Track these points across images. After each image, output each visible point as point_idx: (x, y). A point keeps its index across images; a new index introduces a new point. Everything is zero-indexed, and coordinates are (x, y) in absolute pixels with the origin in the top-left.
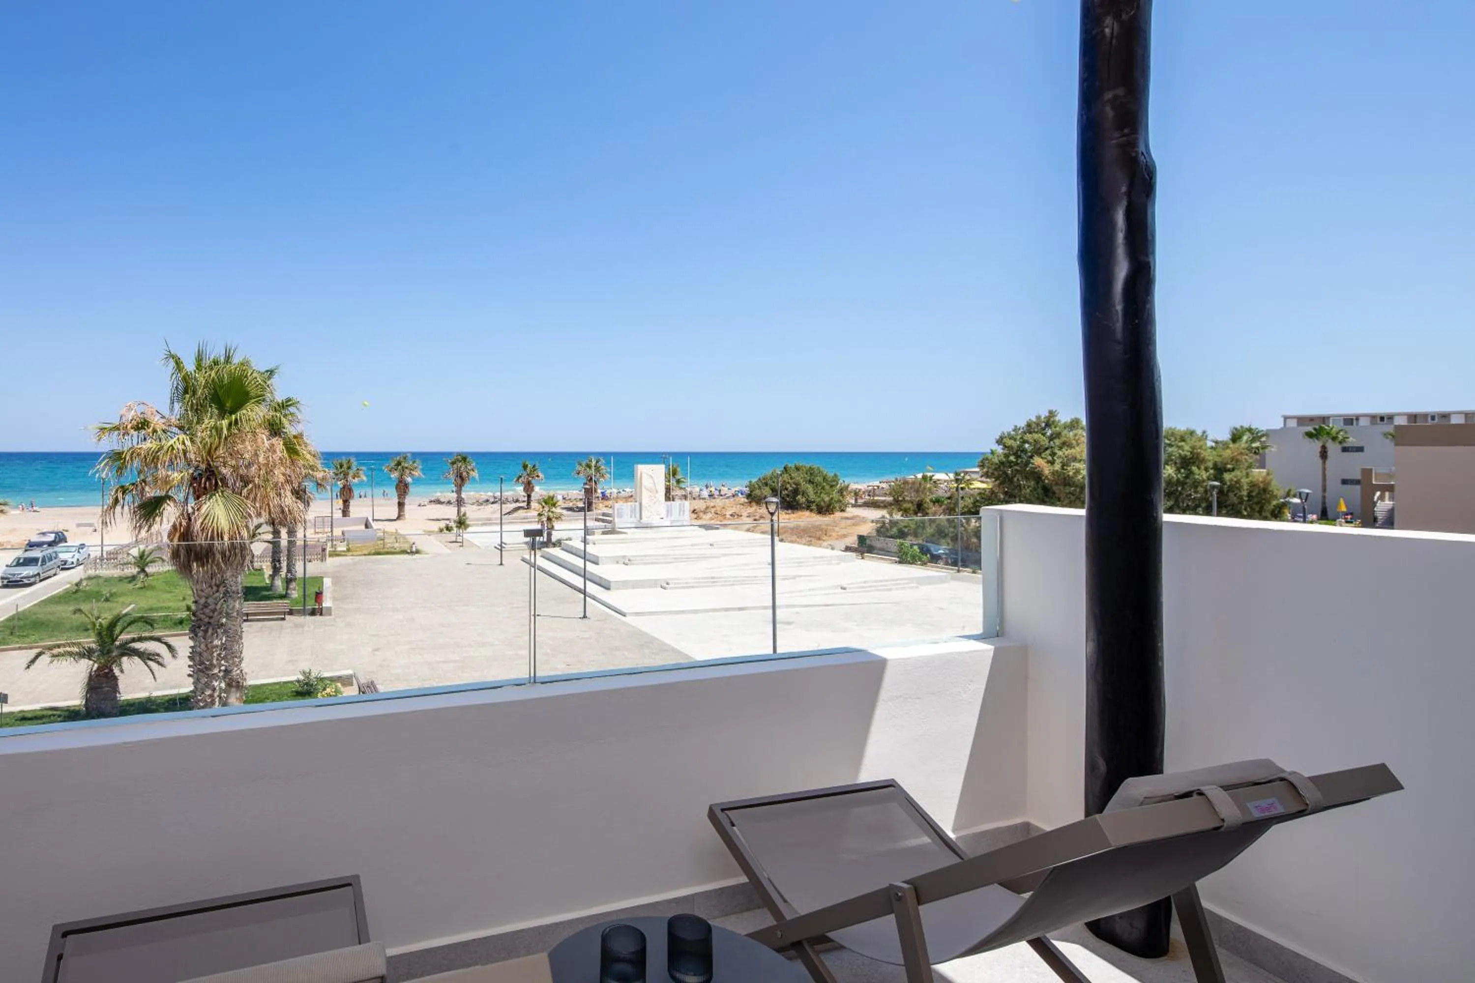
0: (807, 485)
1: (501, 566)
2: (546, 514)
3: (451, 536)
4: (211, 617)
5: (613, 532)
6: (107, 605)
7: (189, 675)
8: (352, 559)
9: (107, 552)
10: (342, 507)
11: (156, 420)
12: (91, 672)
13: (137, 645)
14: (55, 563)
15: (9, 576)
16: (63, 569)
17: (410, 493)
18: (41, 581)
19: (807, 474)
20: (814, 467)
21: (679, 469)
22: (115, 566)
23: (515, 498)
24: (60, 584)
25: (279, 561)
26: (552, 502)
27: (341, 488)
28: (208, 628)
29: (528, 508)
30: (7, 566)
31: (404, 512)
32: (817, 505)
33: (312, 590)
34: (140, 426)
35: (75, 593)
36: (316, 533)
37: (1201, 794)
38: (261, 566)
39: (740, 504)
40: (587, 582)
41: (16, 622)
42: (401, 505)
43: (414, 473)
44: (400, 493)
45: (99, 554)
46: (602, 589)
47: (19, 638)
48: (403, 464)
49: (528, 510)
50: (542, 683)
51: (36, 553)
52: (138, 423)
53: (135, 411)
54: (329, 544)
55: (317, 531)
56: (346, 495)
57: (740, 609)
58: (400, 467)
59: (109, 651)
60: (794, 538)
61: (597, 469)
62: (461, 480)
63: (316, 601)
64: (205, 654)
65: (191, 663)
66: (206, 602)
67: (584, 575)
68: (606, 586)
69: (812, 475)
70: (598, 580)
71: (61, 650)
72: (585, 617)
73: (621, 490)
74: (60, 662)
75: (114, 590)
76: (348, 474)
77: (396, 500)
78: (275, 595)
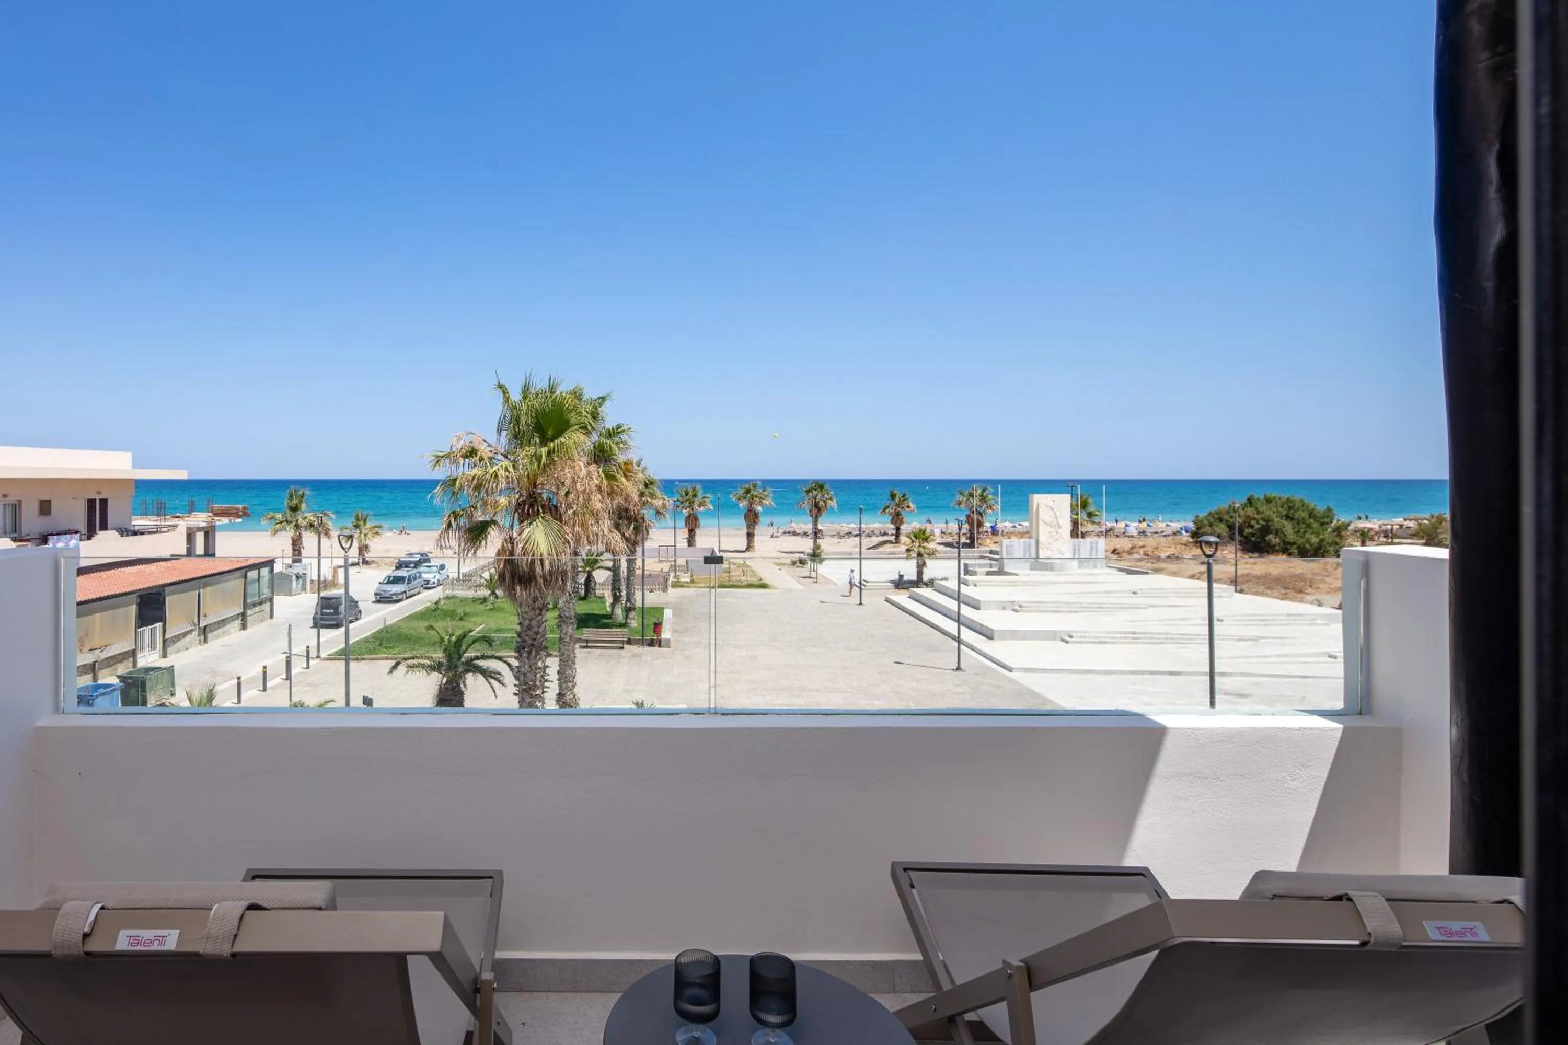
0: (1285, 522)
1: (861, 606)
2: (916, 550)
3: (805, 571)
4: (534, 640)
5: (1001, 572)
6: (461, 623)
7: (515, 694)
8: (696, 591)
9: (463, 574)
10: (687, 536)
11: (483, 448)
12: (440, 685)
13: (481, 663)
14: (419, 583)
15: (383, 593)
16: (426, 588)
17: (760, 524)
18: (407, 598)
19: (1282, 507)
20: (1296, 498)
21: (1090, 500)
22: (470, 588)
23: (882, 531)
24: (423, 601)
25: (619, 590)
26: (923, 537)
27: (687, 517)
28: (532, 649)
29: (896, 543)
30: (380, 583)
31: (753, 542)
32: (1299, 548)
33: (650, 621)
34: (469, 454)
35: (434, 612)
36: (660, 561)
37: (1350, 899)
38: (603, 593)
39: (1182, 544)
40: (962, 627)
41: (384, 634)
42: (750, 536)
43: (764, 502)
44: (749, 523)
45: (456, 575)
46: (984, 638)
47: (386, 649)
48: (752, 492)
49: (896, 545)
50: (723, 714)
51: (403, 573)
52: (466, 451)
53: (464, 441)
54: (672, 575)
55: (661, 559)
56: (692, 524)
57: (1171, 673)
58: (749, 495)
59: (456, 667)
60: (1261, 589)
61: (983, 499)
62: (817, 510)
63: (655, 632)
64: (529, 675)
65: (517, 683)
66: (530, 625)
67: (958, 619)
68: (989, 635)
69: (1290, 510)
70: (978, 628)
71: (415, 661)
72: (959, 668)
73: (1017, 525)
74: (414, 673)
75: (468, 610)
76: (693, 502)
77: (745, 531)
78: (614, 624)
